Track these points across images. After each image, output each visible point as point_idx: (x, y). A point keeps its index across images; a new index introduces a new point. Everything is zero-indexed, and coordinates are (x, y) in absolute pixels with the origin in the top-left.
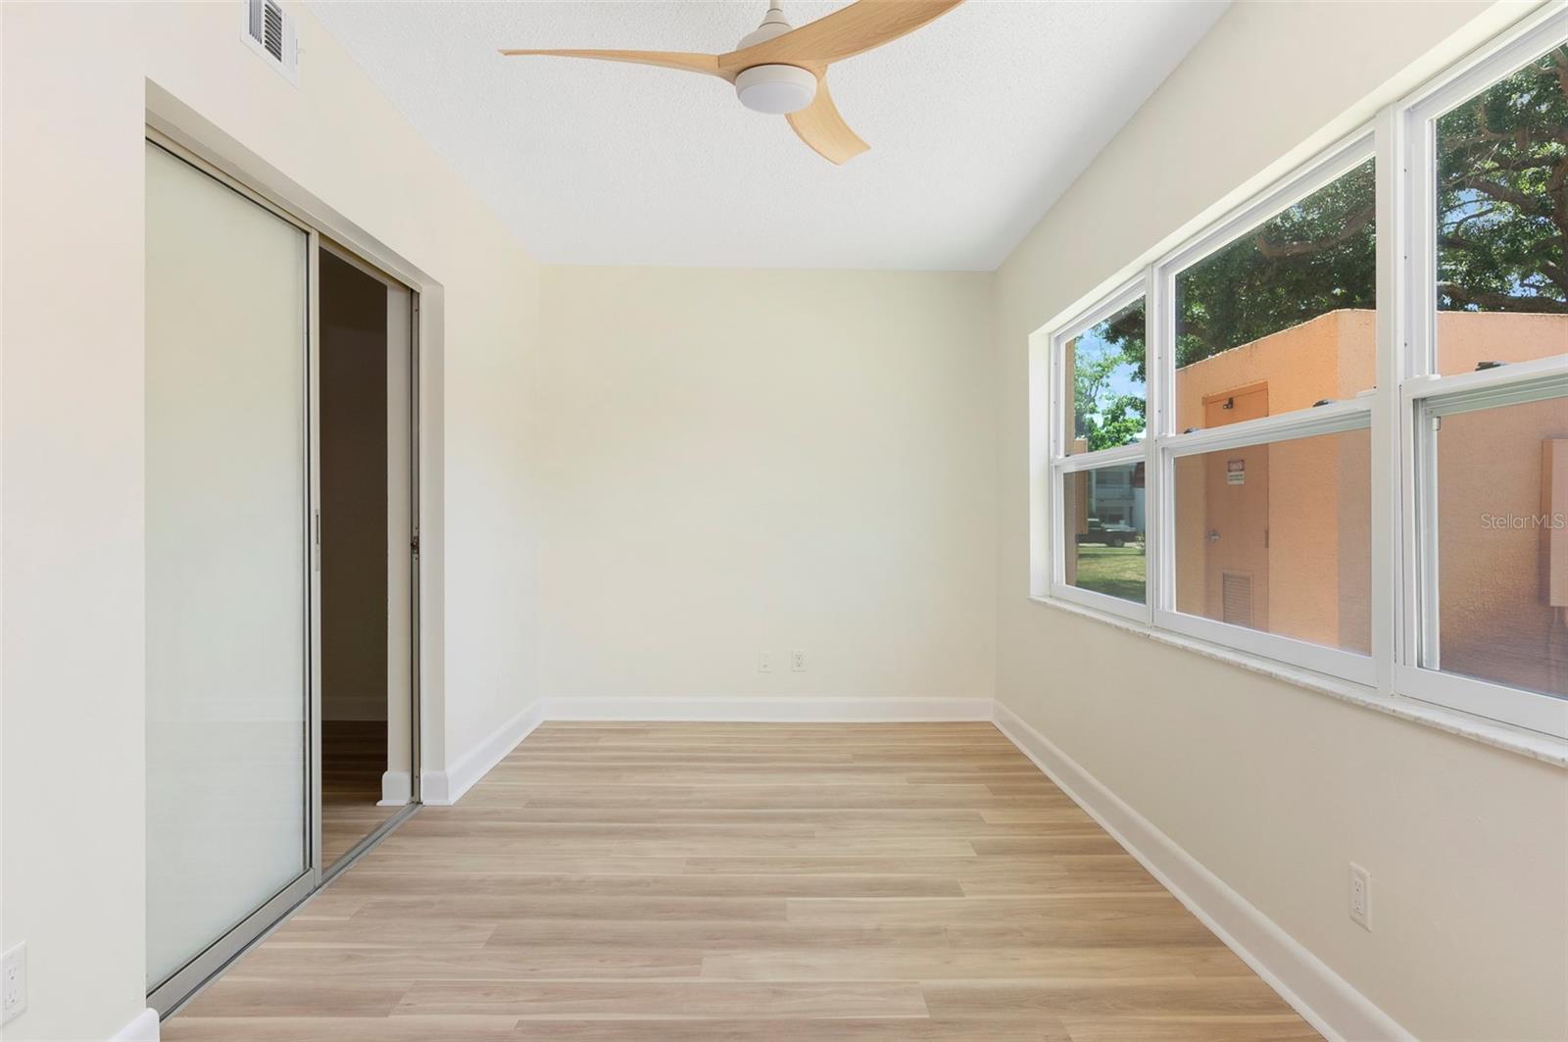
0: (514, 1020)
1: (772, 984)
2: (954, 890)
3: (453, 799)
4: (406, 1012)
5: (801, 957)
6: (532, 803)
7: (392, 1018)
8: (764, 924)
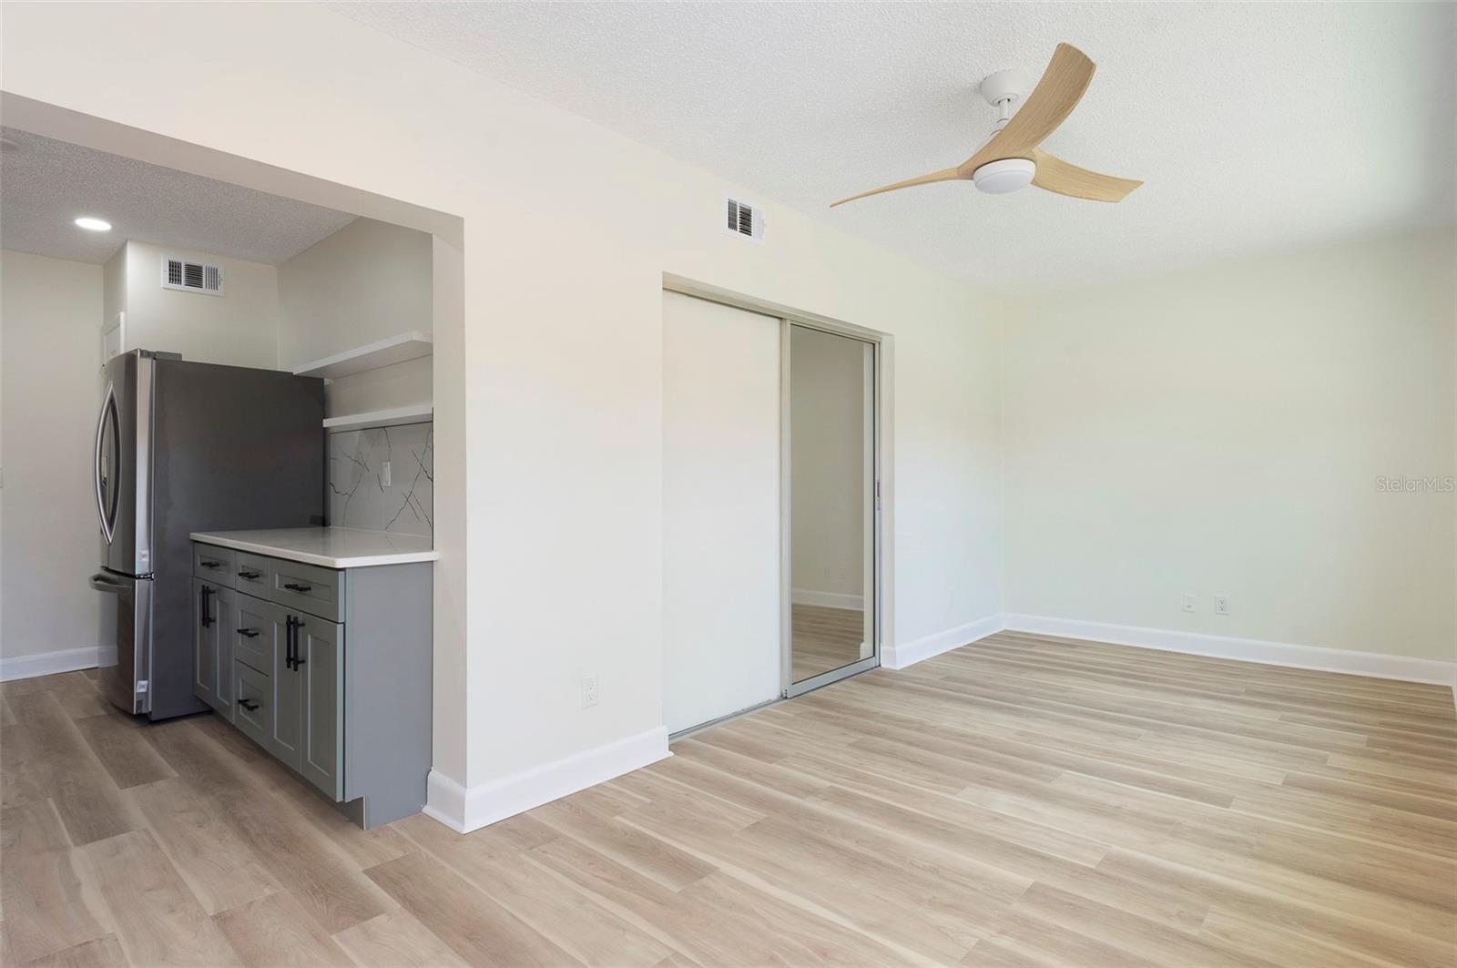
0: (829, 784)
1: (997, 813)
2: (1225, 802)
3: (899, 666)
4: (783, 765)
5: (1037, 806)
6: (948, 678)
7: (773, 765)
8: (1032, 780)
